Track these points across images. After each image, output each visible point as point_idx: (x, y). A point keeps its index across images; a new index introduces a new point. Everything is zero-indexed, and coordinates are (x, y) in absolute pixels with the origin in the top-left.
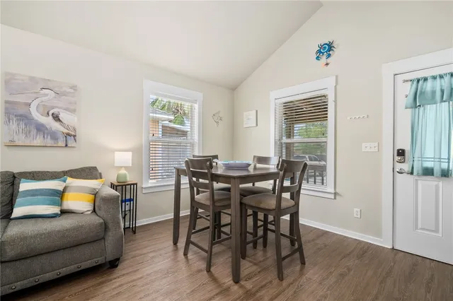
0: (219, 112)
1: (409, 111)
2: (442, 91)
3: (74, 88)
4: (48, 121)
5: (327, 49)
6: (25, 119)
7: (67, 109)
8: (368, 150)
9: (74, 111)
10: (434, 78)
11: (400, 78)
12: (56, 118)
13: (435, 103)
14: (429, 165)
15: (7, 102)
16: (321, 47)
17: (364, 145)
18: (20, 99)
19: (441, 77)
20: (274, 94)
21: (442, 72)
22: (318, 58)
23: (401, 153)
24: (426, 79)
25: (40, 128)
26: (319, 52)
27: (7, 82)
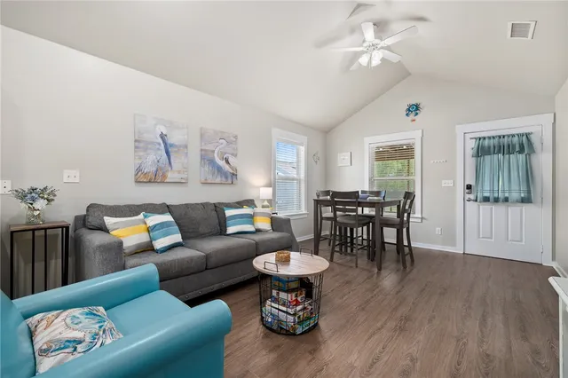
0: (317, 153)
1: (474, 159)
2: (494, 147)
3: (236, 137)
4: (222, 163)
5: (414, 109)
6: (212, 162)
7: (232, 154)
8: (446, 185)
9: (236, 156)
10: (489, 138)
11: (468, 136)
12: (227, 162)
13: (490, 154)
14: (486, 194)
15: (202, 150)
16: (410, 106)
17: (443, 182)
18: (209, 147)
19: (494, 138)
20: (367, 140)
21: (494, 135)
22: (407, 115)
23: (469, 187)
24: (484, 138)
25: (219, 169)
26: (409, 110)
27: (202, 136)
